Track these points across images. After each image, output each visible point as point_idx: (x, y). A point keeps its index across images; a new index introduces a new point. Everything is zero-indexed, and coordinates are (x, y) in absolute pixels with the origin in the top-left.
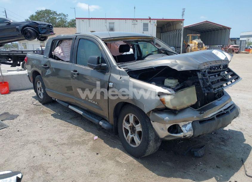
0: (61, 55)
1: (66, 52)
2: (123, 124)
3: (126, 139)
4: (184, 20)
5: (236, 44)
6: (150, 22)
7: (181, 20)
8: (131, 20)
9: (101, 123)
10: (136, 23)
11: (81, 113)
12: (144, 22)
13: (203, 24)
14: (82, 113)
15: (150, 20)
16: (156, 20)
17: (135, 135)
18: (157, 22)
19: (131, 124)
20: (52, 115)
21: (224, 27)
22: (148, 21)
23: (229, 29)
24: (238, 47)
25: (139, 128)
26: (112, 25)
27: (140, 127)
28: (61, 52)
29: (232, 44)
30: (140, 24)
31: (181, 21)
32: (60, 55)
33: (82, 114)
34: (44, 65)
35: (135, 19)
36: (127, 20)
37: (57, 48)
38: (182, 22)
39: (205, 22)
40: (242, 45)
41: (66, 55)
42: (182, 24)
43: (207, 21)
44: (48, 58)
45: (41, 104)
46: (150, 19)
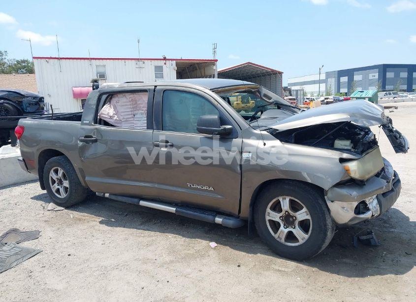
0: (115, 118)
1: (122, 114)
2: (267, 213)
3: (276, 236)
4: (217, 60)
5: (291, 95)
6: (165, 64)
7: (213, 60)
8: (134, 61)
9: (219, 220)
10: (143, 66)
11: (172, 209)
12: (157, 65)
13: (244, 67)
14: (175, 209)
15: (165, 61)
16: (175, 61)
17: (295, 228)
18: (177, 65)
19: (283, 212)
20: (101, 222)
21: (273, 71)
22: (161, 63)
23: (281, 73)
24: (294, 99)
25: (302, 215)
26: (101, 70)
27: (305, 214)
28: (114, 114)
29: (286, 96)
30: (150, 67)
31: (213, 62)
32: (111, 117)
33: (174, 212)
34: (86, 137)
35: (141, 59)
36: (126, 61)
37: (105, 107)
38: (214, 64)
39: (247, 63)
40: (299, 97)
41: (124, 118)
42: (214, 68)
43: (249, 63)
44: (93, 124)
45: (62, 208)
46: (165, 59)
